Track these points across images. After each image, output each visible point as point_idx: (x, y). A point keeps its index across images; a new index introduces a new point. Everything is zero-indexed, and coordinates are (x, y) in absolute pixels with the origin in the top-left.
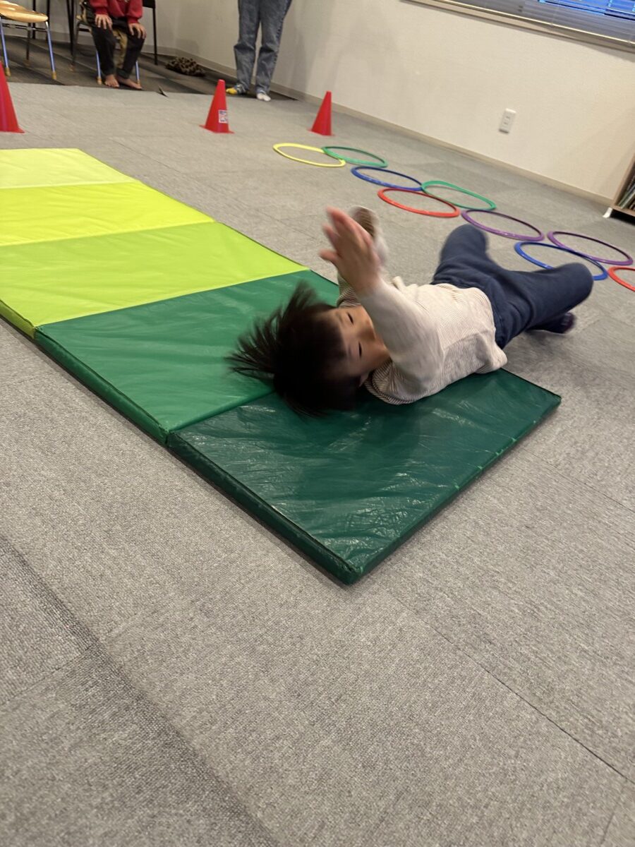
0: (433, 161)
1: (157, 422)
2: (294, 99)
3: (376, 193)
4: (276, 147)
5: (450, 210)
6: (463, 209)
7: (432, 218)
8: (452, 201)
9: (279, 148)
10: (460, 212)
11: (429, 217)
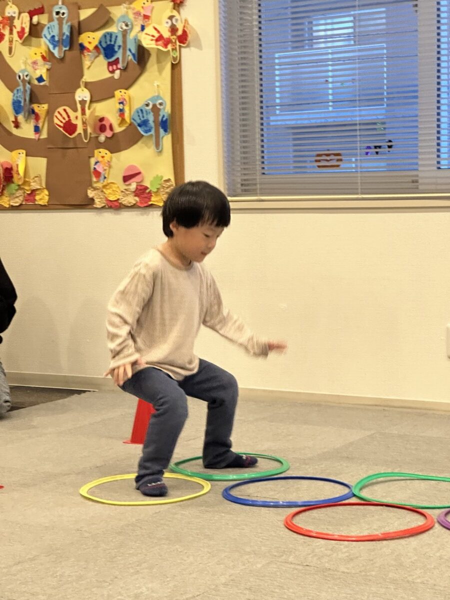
0: (355, 436)
2: (79, 392)
3: (282, 525)
4: (84, 491)
5: (417, 521)
6: (437, 512)
7: (392, 544)
8: (414, 503)
9: (91, 491)
10: (435, 518)
11: (385, 542)
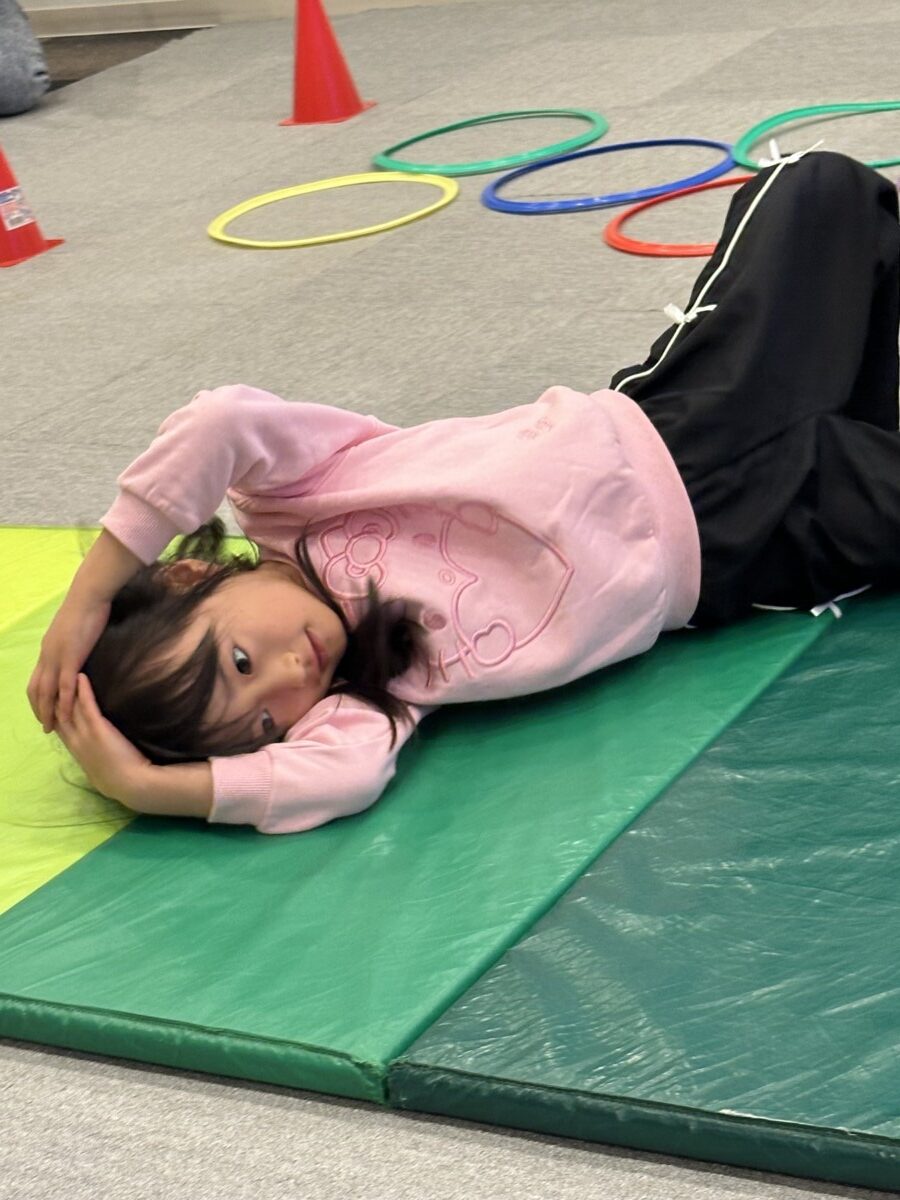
1: (342, 1055)
2: (180, 34)
3: (599, 242)
4: (216, 229)
9: (227, 229)
